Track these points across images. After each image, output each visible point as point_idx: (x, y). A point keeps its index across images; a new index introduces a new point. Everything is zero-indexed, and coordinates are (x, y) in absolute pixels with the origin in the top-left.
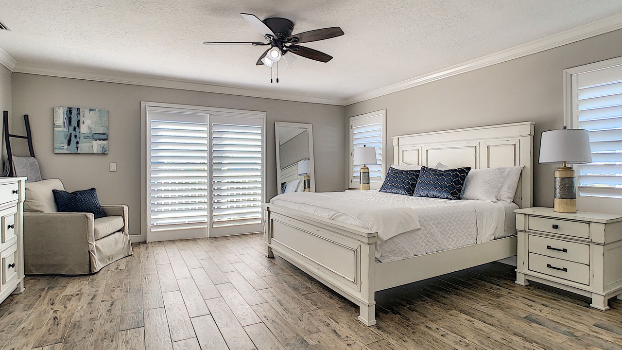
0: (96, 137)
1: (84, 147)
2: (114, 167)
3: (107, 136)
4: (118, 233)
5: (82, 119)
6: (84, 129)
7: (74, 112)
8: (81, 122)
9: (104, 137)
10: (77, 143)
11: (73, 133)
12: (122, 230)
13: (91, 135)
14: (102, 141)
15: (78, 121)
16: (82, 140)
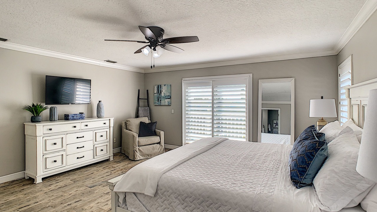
0: (166, 97)
1: (163, 102)
2: (173, 112)
3: (171, 97)
4: (156, 144)
5: (162, 90)
6: (163, 94)
7: (160, 87)
8: (162, 91)
9: (169, 97)
10: (161, 100)
11: (159, 96)
12: (159, 143)
13: (164, 97)
14: (168, 99)
15: (161, 91)
16: (162, 99)
